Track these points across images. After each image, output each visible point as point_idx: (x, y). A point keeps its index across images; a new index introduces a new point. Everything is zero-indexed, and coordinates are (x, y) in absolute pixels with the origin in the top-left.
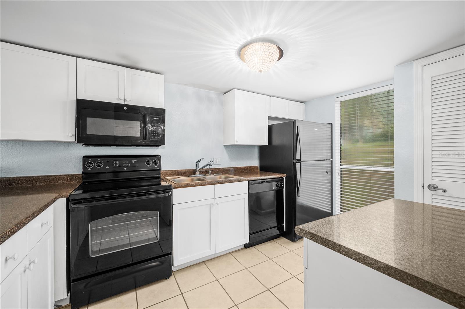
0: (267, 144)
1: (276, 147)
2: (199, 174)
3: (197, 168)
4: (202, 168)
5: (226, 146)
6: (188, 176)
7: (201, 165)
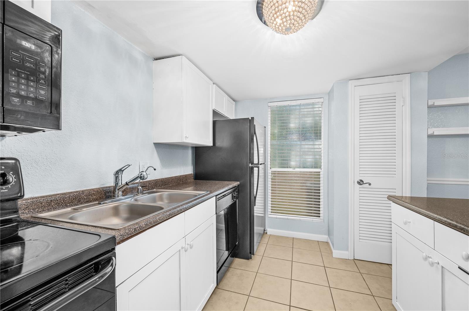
0: (211, 144)
1: (220, 149)
2: (123, 195)
3: (117, 184)
4: (127, 184)
5: (158, 145)
6: (99, 204)
7: (126, 177)
